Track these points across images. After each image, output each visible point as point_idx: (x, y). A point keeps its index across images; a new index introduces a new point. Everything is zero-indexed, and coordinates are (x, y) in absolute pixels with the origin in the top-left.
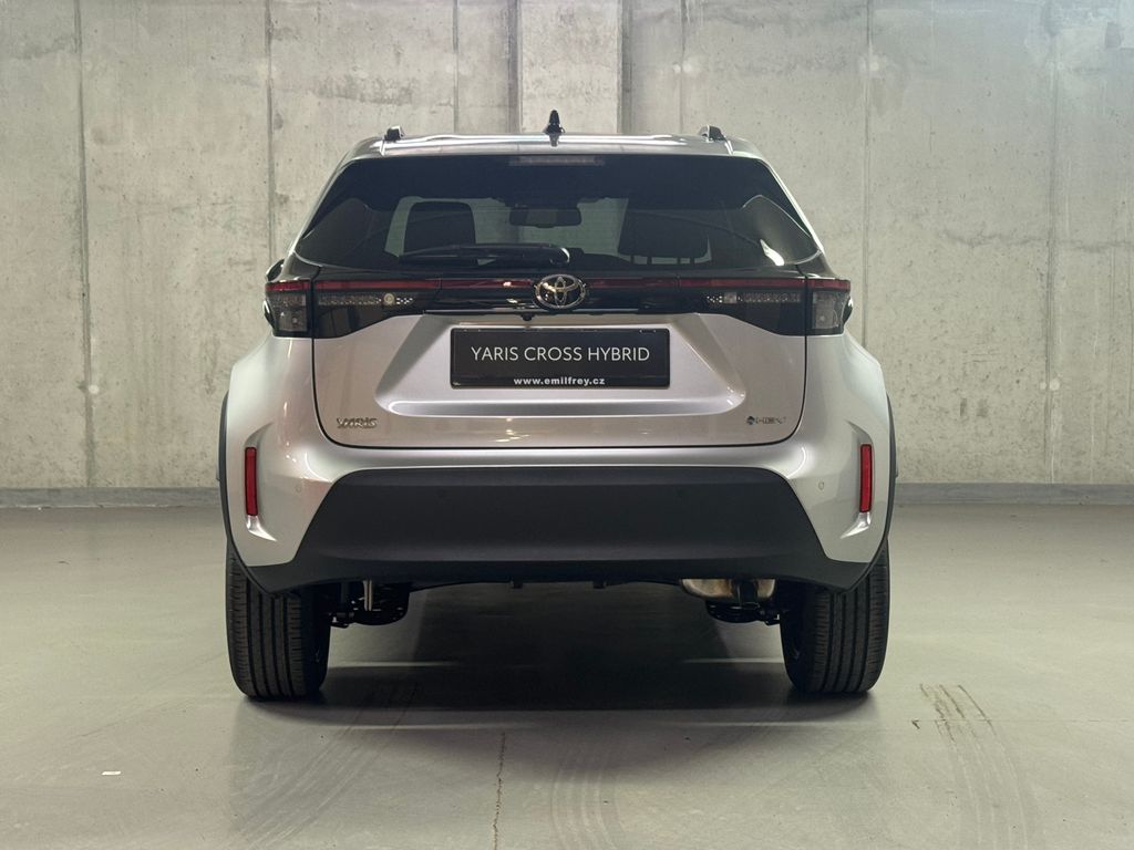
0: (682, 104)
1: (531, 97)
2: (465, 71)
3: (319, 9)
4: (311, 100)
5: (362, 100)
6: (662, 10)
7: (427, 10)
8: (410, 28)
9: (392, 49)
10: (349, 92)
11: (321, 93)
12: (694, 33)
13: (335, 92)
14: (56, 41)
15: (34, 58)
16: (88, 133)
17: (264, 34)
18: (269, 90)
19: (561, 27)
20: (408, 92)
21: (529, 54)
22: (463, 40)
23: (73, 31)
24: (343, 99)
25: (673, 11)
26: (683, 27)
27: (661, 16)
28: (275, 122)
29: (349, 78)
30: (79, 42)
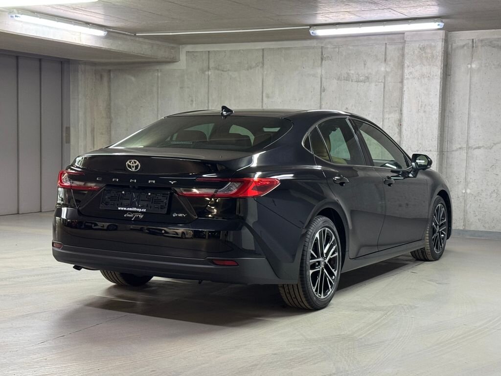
0: (470, 80)
1: (407, 79)
2: (388, 70)
3: (339, 49)
4: (335, 81)
5: (352, 81)
6: (464, 43)
7: (376, 48)
8: (370, 54)
9: (363, 62)
10: (347, 79)
11: (338, 79)
12: (477, 52)
13: (343, 78)
14: (256, 64)
15: (250, 70)
16: (264, 95)
17: (320, 59)
18: (321, 78)
19: (419, 52)
20: (368, 78)
21: (407, 63)
22: (388, 58)
23: (261, 60)
24: (345, 81)
25: (469, 44)
26: (472, 50)
27: (464, 46)
28: (323, 90)
29: (348, 74)
30: (263, 64)
